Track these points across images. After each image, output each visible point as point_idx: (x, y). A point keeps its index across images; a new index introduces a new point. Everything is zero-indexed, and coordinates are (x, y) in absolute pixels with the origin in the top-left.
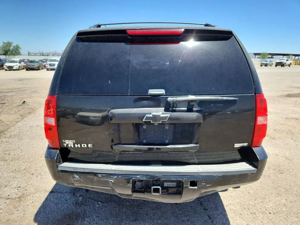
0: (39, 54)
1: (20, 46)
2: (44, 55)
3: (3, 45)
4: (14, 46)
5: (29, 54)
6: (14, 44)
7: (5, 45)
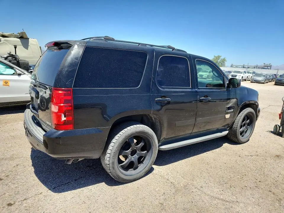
0: (241, 67)
1: (226, 59)
2: (245, 68)
3: (214, 58)
4: (222, 59)
5: (232, 66)
6: (222, 58)
7: (215, 58)
